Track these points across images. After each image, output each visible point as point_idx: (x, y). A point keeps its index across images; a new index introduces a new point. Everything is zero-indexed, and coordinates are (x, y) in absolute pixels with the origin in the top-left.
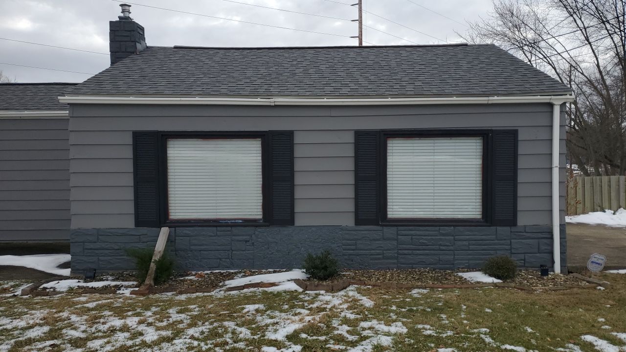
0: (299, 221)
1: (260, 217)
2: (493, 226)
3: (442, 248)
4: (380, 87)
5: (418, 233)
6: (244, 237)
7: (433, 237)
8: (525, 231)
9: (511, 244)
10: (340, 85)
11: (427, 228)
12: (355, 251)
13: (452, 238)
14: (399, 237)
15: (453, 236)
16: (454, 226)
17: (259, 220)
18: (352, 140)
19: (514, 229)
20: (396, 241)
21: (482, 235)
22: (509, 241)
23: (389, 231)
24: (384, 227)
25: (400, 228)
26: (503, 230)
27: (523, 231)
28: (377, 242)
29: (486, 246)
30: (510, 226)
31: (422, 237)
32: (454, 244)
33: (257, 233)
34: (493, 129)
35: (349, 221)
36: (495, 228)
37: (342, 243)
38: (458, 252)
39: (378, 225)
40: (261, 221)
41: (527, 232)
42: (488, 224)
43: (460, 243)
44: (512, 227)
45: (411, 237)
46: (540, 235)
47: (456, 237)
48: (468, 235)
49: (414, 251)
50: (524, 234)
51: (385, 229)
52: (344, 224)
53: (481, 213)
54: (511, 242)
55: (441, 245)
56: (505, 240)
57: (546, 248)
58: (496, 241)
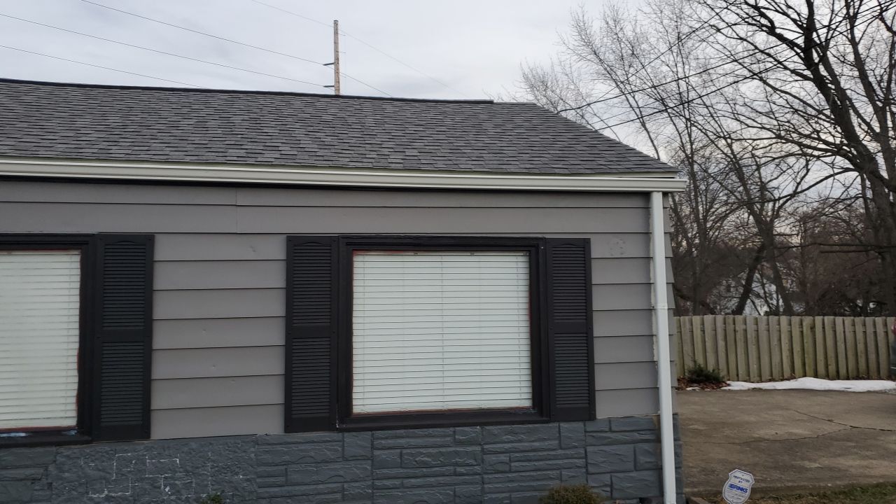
0: (161, 429)
1: (73, 422)
2: (554, 422)
3: (460, 470)
4: (341, 155)
5: (413, 441)
6: (28, 472)
7: (443, 450)
8: (610, 428)
9: (586, 455)
10: (262, 148)
11: (431, 430)
12: (283, 488)
13: (478, 448)
14: (377, 453)
15: (480, 444)
16: (482, 424)
17: (69, 429)
18: (281, 255)
19: (591, 426)
20: (370, 462)
21: (533, 441)
22: (582, 451)
23: (356, 442)
24: (346, 434)
25: (379, 433)
26: (571, 429)
27: (607, 429)
28: (332, 466)
29: (541, 463)
30: (583, 420)
31: (421, 450)
32: (483, 461)
33: (60, 459)
34: (547, 236)
35: (271, 425)
36: (556, 424)
37: (256, 473)
38: (490, 476)
39: (331, 428)
40: (73, 433)
41: (614, 432)
42: (544, 419)
43: (493, 458)
44: (588, 423)
45: (399, 451)
46: (637, 436)
47: (486, 447)
48: (509, 442)
49: (406, 481)
50: (609, 435)
51: (349, 438)
52: (260, 431)
53: (529, 396)
54: (586, 452)
55: (457, 464)
56: (576, 447)
57: (649, 460)
58: (560, 452)
